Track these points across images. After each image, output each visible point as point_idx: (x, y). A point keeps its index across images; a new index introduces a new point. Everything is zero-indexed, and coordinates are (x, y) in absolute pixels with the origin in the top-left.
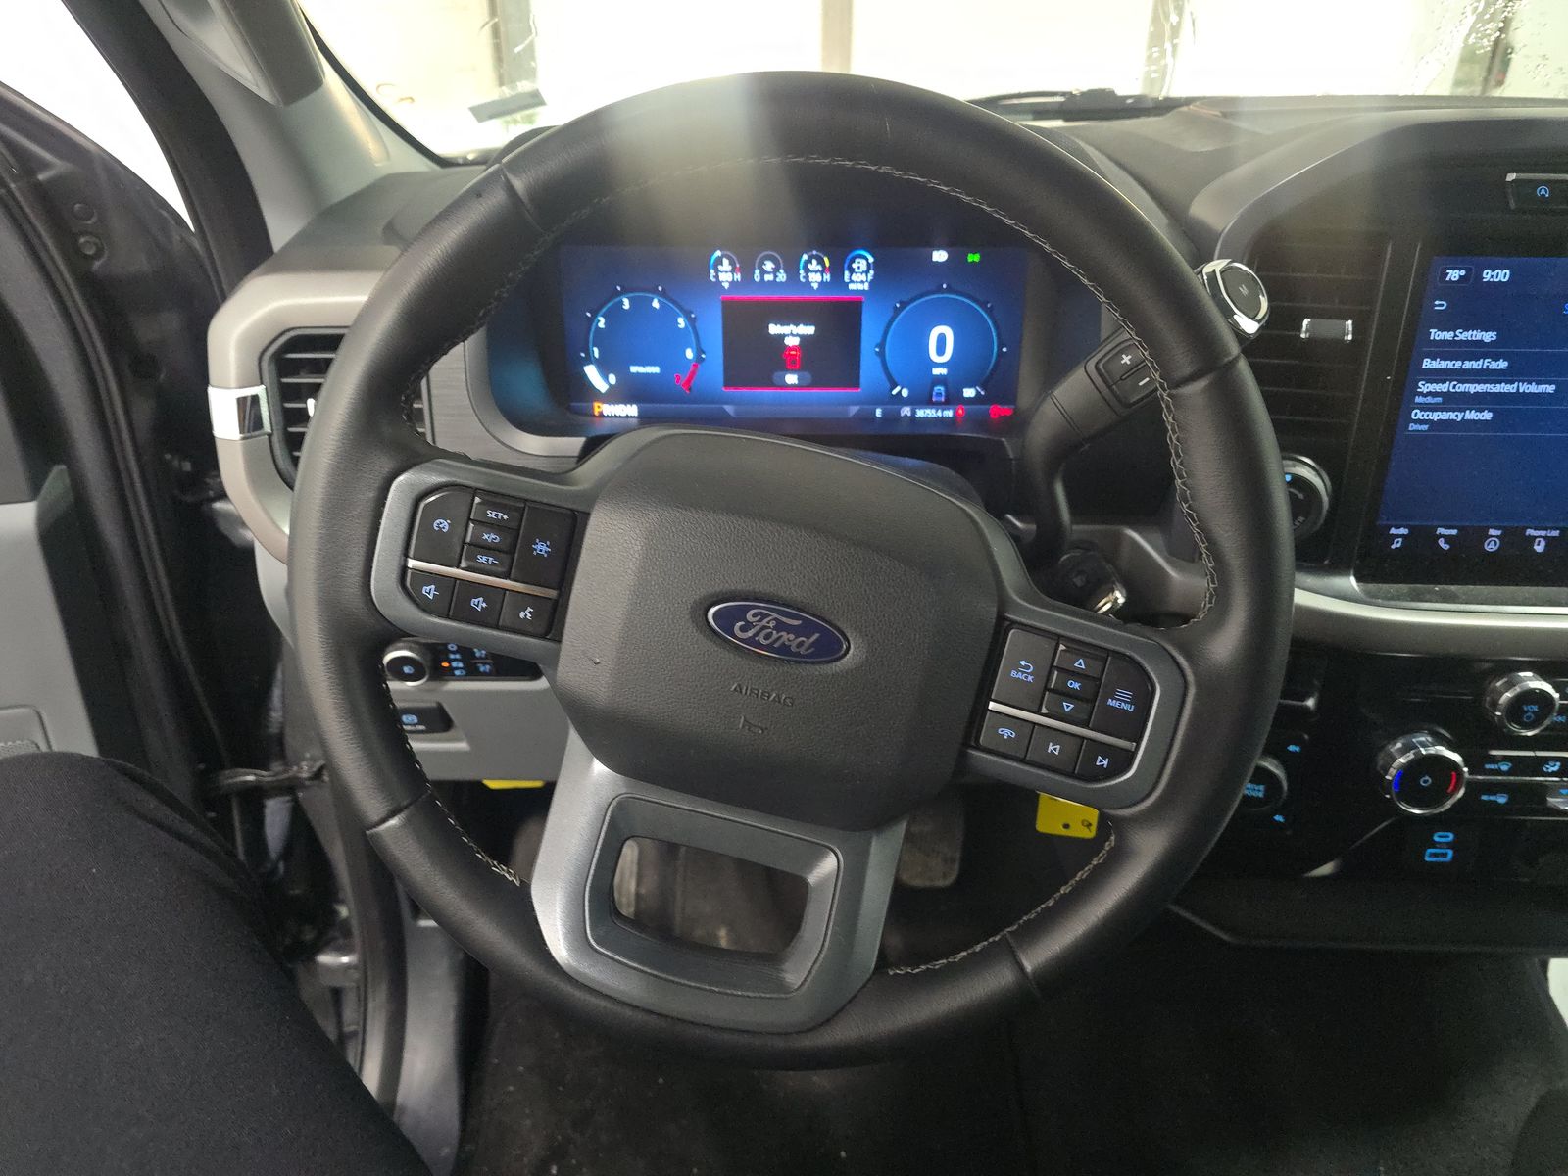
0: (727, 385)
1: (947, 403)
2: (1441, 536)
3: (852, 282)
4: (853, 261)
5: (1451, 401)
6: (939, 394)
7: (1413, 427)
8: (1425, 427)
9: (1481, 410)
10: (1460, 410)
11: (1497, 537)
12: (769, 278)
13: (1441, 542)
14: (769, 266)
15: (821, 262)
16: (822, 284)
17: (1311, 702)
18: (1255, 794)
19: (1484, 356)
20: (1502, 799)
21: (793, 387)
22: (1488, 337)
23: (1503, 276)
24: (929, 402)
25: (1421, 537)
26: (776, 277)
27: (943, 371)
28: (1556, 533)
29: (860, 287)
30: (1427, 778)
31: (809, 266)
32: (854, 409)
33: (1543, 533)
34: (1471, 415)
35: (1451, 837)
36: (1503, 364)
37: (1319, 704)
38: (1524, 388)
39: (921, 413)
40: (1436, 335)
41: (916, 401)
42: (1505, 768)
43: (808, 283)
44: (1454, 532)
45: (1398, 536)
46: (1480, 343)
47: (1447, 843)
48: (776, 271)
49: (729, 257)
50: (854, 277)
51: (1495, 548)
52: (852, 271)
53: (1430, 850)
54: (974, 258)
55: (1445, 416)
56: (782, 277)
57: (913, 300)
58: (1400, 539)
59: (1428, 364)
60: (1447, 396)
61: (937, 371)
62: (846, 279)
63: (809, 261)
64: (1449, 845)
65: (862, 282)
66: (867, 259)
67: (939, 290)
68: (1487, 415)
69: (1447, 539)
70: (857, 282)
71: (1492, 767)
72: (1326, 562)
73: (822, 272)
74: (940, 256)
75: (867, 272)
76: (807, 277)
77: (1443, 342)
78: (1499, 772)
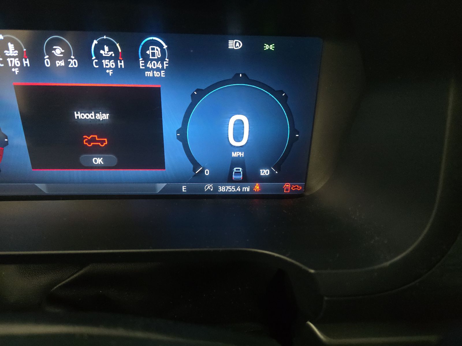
0: (35, 166)
1: (245, 180)
3: (149, 69)
4: (146, 47)
6: (238, 173)
12: (60, 63)
14: (58, 51)
15: (112, 48)
16: (116, 70)
21: (99, 167)
24: (230, 180)
26: (68, 63)
27: (241, 154)
29: (157, 74)
31: (101, 52)
32: (161, 186)
39: (222, 189)
41: (215, 179)
43: (102, 69)
48: (66, 56)
49: (13, 42)
50: (149, 65)
52: (146, 59)
54: (269, 47)
56: (74, 63)
61: (235, 155)
62: (142, 66)
63: (100, 47)
65: (158, 70)
66: (161, 46)
67: (236, 79)
70: (153, 70)
73: (115, 59)
74: (235, 44)
75: (161, 60)
76: (100, 63)
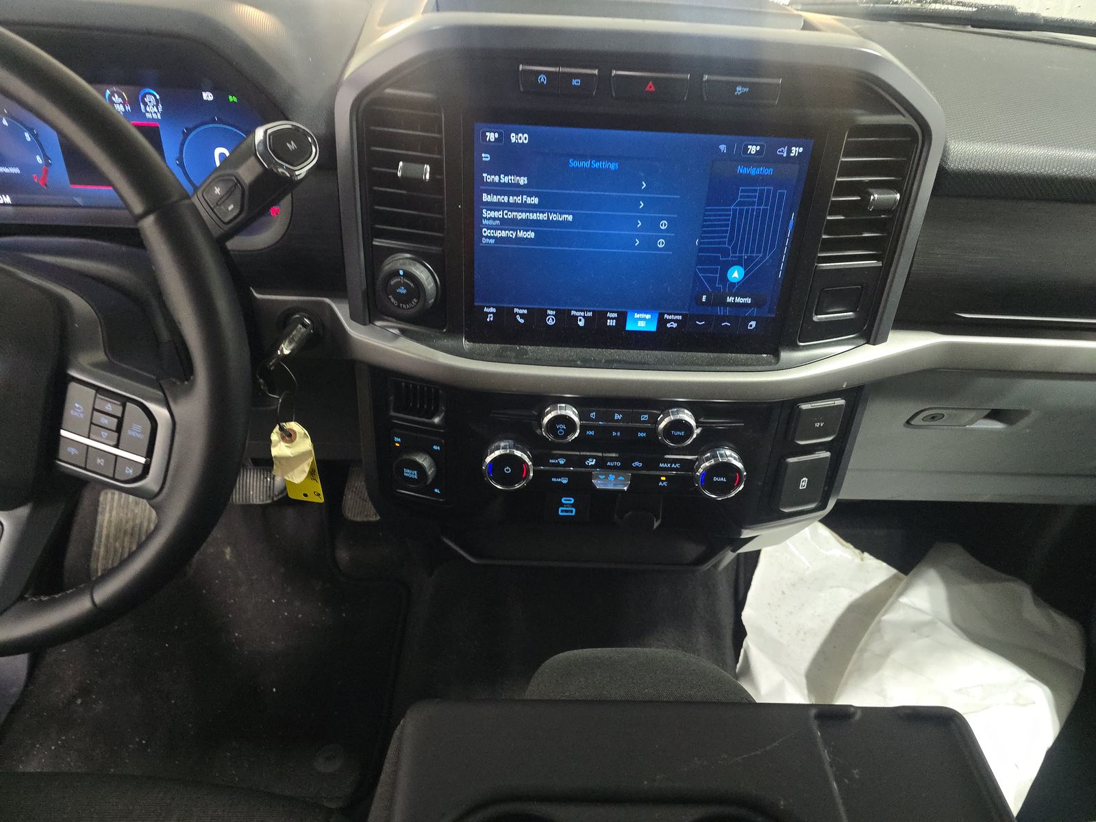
0: (72, 183)
2: (517, 314)
3: (147, 112)
4: (144, 96)
5: (505, 224)
7: (484, 241)
8: (492, 241)
9: (527, 231)
10: (514, 230)
11: (553, 315)
13: (518, 317)
15: (120, 96)
16: (125, 113)
17: (437, 420)
18: (412, 476)
19: (522, 194)
20: (565, 481)
22: (523, 181)
23: (523, 138)
25: (505, 314)
28: (590, 314)
29: (155, 116)
30: (508, 468)
31: (114, 99)
33: (582, 314)
34: (521, 234)
35: (573, 501)
36: (535, 200)
37: (445, 420)
38: (554, 217)
40: (489, 178)
42: (562, 462)
44: (525, 311)
45: (490, 313)
46: (518, 185)
47: (570, 504)
50: (148, 109)
51: (553, 323)
52: (145, 104)
53: (561, 509)
54: (233, 99)
55: (504, 234)
57: (196, 127)
58: (492, 315)
59: (486, 198)
60: (503, 220)
62: (143, 110)
63: (112, 94)
64: (572, 505)
65: (155, 113)
66: (155, 96)
67: (213, 121)
68: (532, 235)
69: (522, 316)
70: (151, 113)
71: (553, 461)
72: (445, 330)
73: (124, 104)
74: (208, 96)
75: (157, 106)
77: (493, 183)
78: (558, 465)
